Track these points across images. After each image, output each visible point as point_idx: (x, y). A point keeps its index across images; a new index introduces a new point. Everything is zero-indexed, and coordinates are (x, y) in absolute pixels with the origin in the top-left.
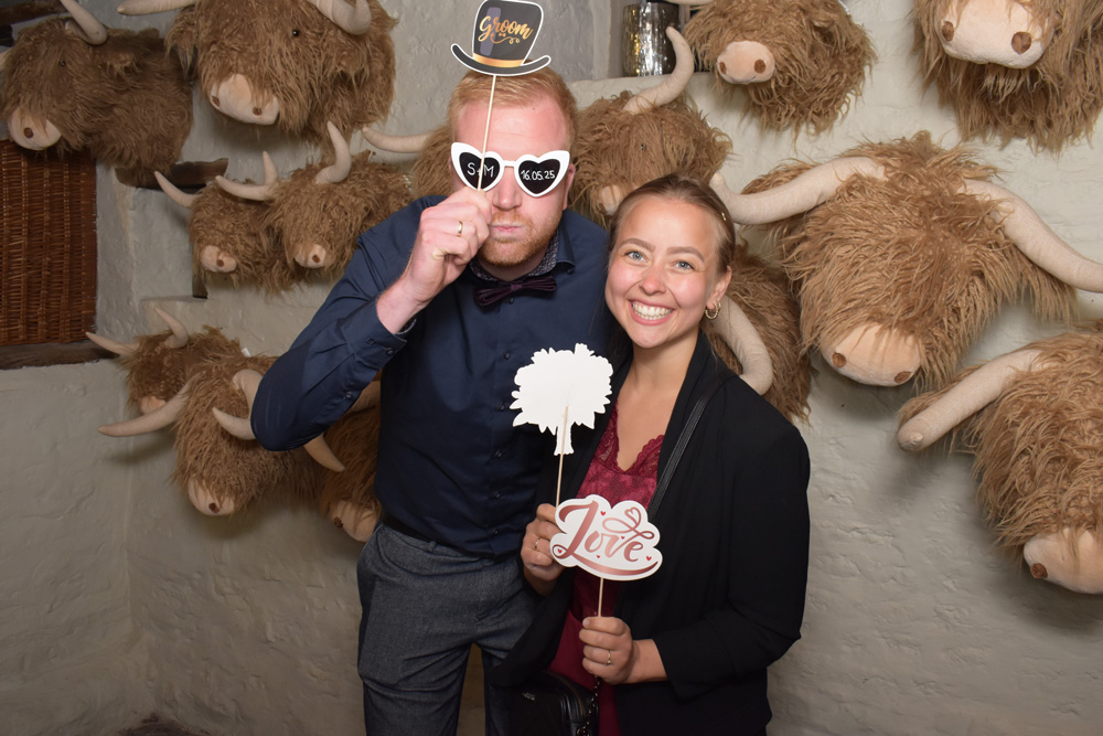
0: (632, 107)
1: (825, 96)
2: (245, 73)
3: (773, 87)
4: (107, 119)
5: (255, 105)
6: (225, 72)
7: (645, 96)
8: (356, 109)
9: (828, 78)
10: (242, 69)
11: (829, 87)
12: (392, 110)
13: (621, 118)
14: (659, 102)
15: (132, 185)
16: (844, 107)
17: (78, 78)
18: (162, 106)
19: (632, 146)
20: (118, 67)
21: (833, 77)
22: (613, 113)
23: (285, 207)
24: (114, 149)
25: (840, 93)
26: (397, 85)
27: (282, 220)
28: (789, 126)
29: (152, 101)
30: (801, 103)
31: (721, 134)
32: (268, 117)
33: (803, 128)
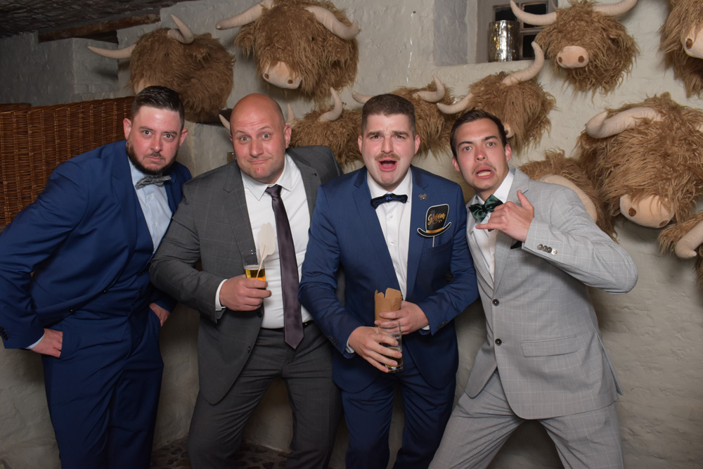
0: (507, 81)
1: (611, 73)
2: (285, 61)
3: (586, 69)
4: (188, 85)
5: (289, 78)
6: (275, 61)
7: (515, 76)
8: (338, 79)
9: (614, 64)
10: (283, 59)
11: (613, 69)
12: (356, 79)
13: (502, 87)
14: (523, 80)
15: (194, 122)
16: (620, 79)
17: (175, 63)
18: (217, 77)
19: (507, 103)
20: (200, 57)
21: (616, 63)
22: (498, 84)
23: (302, 134)
24: (188, 102)
25: (619, 72)
26: (360, 66)
27: (300, 141)
28: (590, 89)
29: (212, 75)
30: (599, 77)
31: (550, 95)
32: (295, 85)
33: (598, 90)
